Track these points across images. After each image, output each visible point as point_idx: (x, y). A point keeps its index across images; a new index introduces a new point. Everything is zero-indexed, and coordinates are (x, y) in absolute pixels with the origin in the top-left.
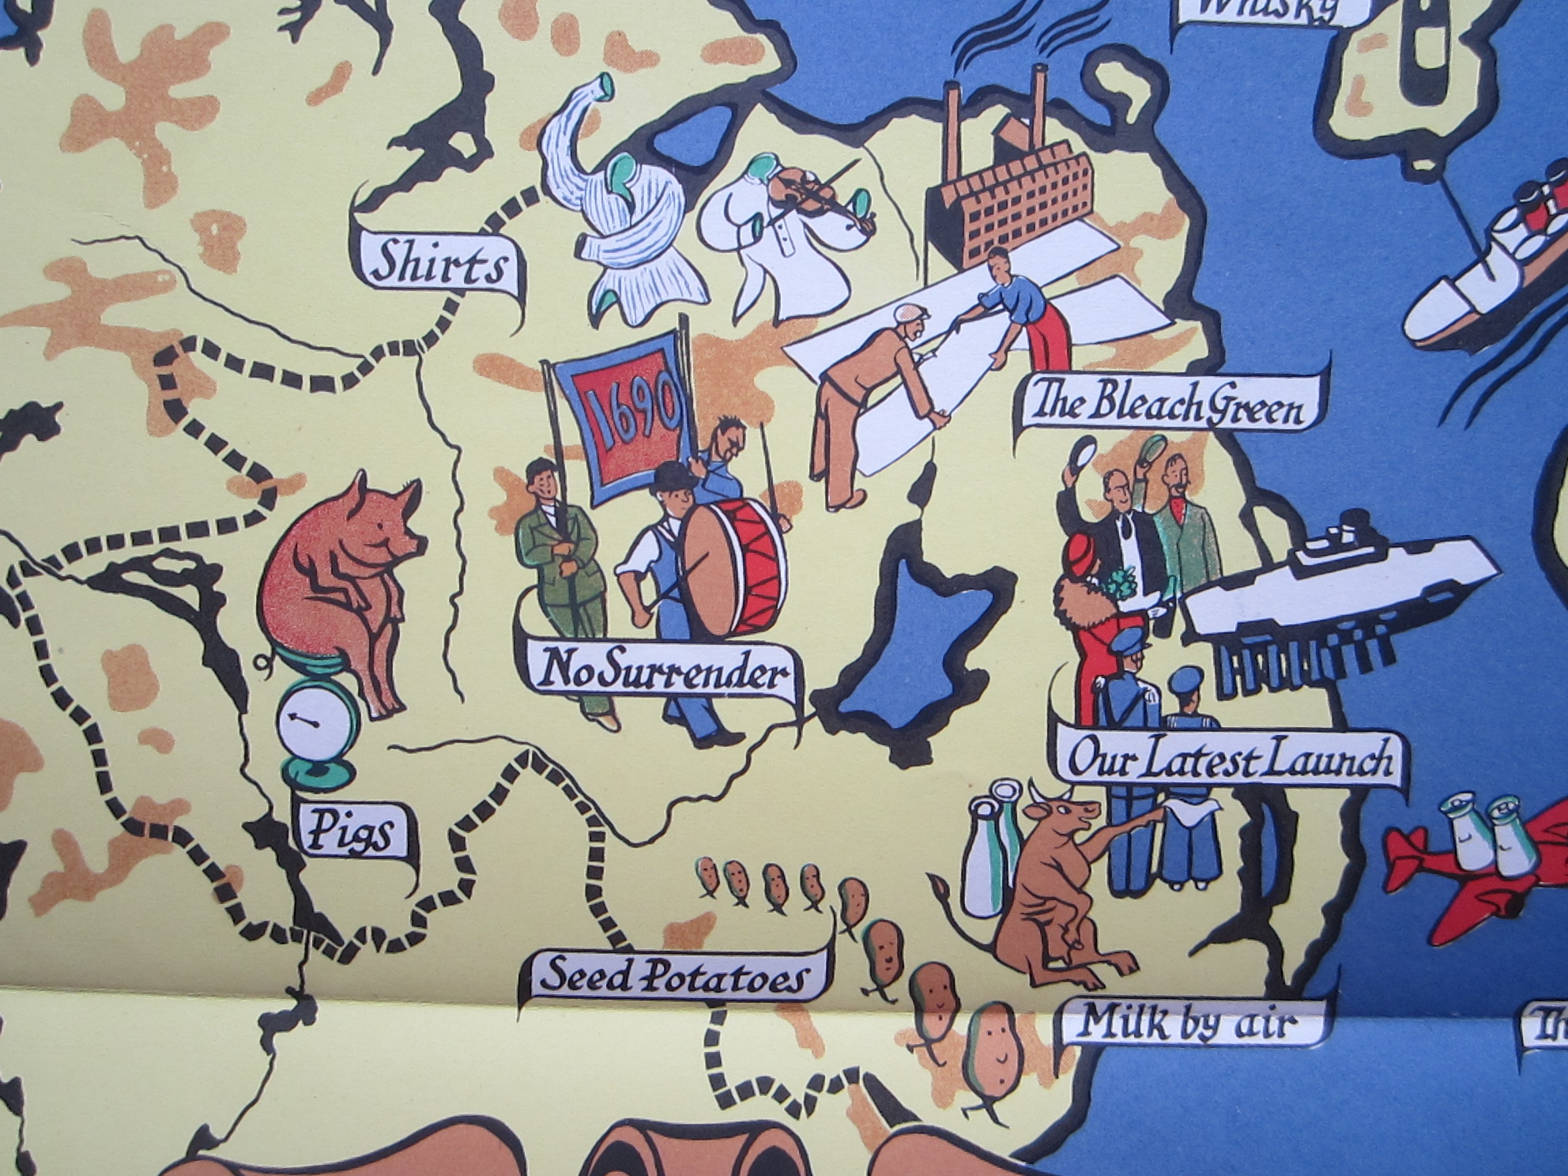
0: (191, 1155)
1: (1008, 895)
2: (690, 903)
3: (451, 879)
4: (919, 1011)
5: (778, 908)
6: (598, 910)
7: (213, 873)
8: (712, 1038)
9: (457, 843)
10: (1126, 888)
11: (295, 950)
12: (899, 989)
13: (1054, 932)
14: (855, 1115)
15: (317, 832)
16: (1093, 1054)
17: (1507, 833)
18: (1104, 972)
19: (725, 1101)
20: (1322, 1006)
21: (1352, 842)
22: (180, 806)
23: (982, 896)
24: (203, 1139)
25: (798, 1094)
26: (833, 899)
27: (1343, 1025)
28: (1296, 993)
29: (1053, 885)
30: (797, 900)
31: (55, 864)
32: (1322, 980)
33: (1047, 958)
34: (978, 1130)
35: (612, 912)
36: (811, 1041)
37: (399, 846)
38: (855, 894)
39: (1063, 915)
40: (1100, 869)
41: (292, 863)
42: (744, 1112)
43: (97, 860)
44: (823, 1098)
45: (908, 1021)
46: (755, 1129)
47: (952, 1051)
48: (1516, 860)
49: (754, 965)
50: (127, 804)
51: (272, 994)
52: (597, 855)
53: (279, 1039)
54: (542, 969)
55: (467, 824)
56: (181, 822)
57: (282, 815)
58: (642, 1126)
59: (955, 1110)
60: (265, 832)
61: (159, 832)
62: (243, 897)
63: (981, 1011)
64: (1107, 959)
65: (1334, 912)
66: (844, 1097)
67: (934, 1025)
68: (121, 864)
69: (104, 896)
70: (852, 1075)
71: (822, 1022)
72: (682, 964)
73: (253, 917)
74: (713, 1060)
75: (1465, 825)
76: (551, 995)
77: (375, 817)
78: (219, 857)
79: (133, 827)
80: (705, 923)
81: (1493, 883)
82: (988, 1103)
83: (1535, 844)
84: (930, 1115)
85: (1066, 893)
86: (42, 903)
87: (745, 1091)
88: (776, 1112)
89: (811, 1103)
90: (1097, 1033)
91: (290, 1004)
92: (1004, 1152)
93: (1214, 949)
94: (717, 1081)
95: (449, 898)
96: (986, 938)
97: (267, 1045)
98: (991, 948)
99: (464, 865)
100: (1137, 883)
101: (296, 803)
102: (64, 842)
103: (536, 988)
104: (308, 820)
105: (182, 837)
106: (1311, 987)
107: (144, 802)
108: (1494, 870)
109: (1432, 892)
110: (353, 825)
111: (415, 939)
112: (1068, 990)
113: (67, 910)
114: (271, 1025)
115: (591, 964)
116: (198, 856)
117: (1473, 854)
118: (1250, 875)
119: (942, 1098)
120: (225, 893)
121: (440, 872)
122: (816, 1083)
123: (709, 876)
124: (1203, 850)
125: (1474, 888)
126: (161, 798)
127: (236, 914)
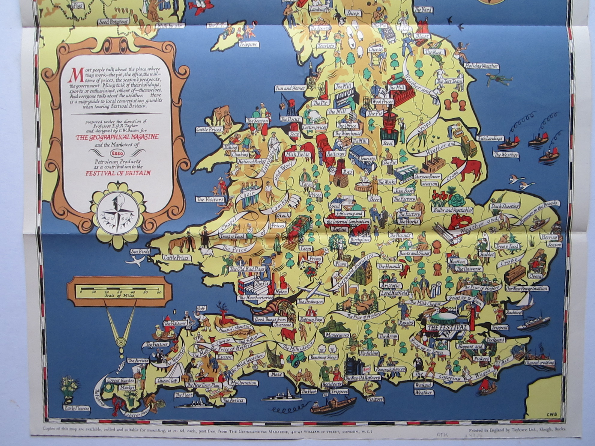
0: (62, 43)
1: (148, 11)
2: (114, 13)
3: (89, 11)
4: (140, 25)
5: (123, 13)
6: (105, 14)
7: (63, 11)
8: (118, 29)
9: (89, 7)
10: (161, 10)
11: (72, 20)
12: (138, 23)
13: (153, 15)
14: (133, 35)
15: (74, 6)
16: (159, 29)
17: (202, 2)
18: (159, 20)
19: (119, 35)
20: (184, 24)
21: (185, 3)
22: (60, 4)
23: (145, 11)
24: (63, 41)
25: (127, 34)
26: (129, 12)
27: (187, 26)
28: (181, 22)
29: (153, 10)
30: (125, 12)
31: (47, 11)
32: (183, 21)
33: (153, 18)
34: (146, 37)
35: (106, 14)
36: (129, 29)
37: (83, 7)
38: (132, 11)
39: (154, 13)
40: (158, 8)
41: (72, 10)
42: (121, 36)
43: (51, 10)
44: (129, 34)
45: (139, 27)
46: (122, 37)
47: (144, 30)
48: (203, 6)
49: (122, 20)
50: (54, 3)
51: (71, 26)
52: (104, 7)
53: (71, 31)
54: (99, 22)
55: (90, 4)
56: (60, 5)
57: (70, 4)
58: (110, 38)
59: (143, 35)
60: (69, 6)
61: (57, 7)
62: (67, 14)
63: (147, 25)
64: (160, 18)
65: (184, 12)
66: (132, 34)
67: (142, 27)
68: (54, 10)
69: (52, 15)
70: (133, 32)
71: (130, 27)
72: (114, 20)
73: (68, 16)
74: (118, 31)
75: (197, 2)
76: (101, 25)
77: (80, 4)
78: (64, 9)
79: (55, 6)
80: (116, 15)
81: (200, 8)
82: (147, 34)
83: (206, 4)
84: (141, 35)
85: (154, 10)
86: (45, 16)
87: (121, 34)
88: (125, 36)
89: (128, 35)
90: (159, 27)
91: (72, 27)
92: (148, 39)
93: (172, 17)
94: (118, 33)
95: (89, 13)
96: (146, 16)
97: (70, 31)
98: (147, 17)
99: (90, 9)
100: (162, 9)
101: (72, 3)
102: (47, 9)
103: (99, 24)
104: (73, 4)
105: (60, 7)
106: (183, 22)
107: (56, 4)
108: (201, 7)
109: (195, 9)
110: (78, 5)
111: (85, 18)
112: (156, 22)
113: (48, 17)
114: (70, 29)
115: (104, 21)
116: (62, 9)
117: (199, 5)
118: (174, 8)
119: (142, 34)
120: (65, 14)
121: (87, 10)
122: (129, 33)
123: (116, 9)
124: (169, 6)
125: (199, 9)
126: (57, 3)
127: (66, 16)
